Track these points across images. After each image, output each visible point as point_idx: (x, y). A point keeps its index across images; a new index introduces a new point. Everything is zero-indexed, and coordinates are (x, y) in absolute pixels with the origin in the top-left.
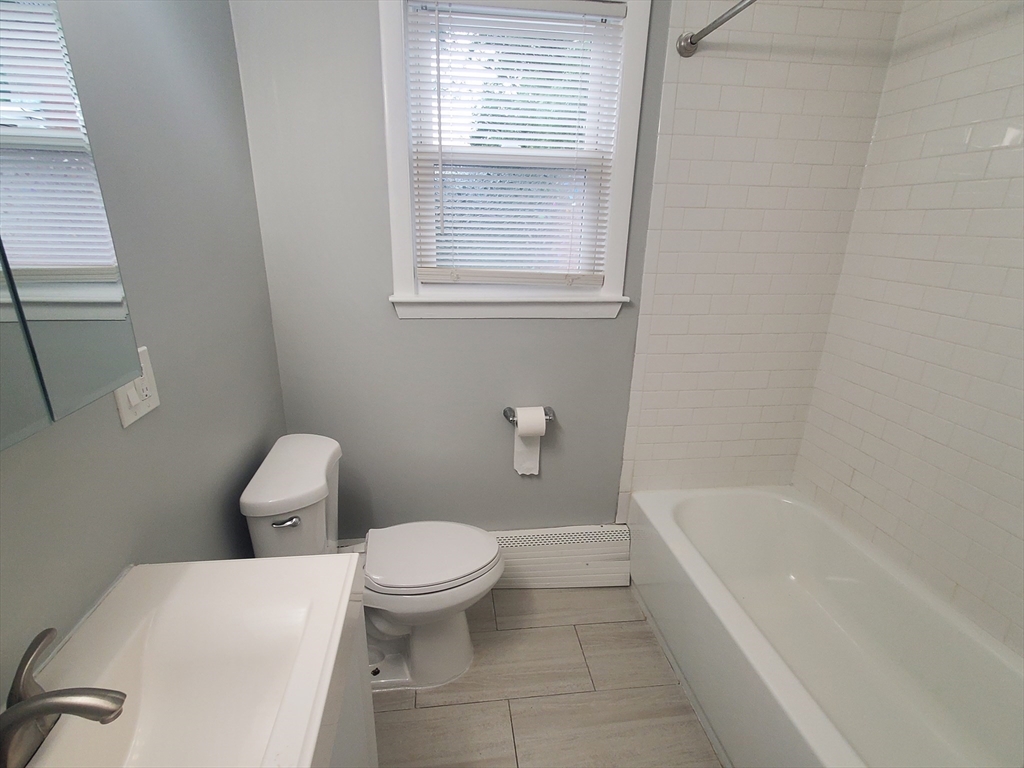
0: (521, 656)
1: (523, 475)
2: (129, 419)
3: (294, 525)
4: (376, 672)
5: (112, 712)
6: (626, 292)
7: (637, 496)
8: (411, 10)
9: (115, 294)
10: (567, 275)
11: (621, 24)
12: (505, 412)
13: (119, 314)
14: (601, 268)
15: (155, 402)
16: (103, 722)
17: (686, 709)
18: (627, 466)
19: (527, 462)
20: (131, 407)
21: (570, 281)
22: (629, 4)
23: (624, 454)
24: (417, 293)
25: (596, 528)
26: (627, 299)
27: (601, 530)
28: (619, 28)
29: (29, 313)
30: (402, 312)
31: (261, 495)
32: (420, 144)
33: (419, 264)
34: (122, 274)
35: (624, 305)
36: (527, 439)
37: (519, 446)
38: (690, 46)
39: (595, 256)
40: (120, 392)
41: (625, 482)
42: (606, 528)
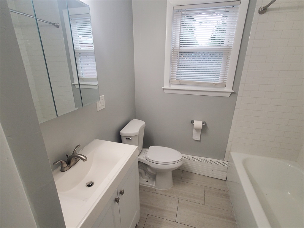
0: (186, 189)
1: (195, 140)
2: (99, 110)
3: (130, 140)
4: (147, 182)
5: (85, 160)
6: (233, 89)
7: (231, 153)
8: (175, 12)
9: (96, 83)
10: (214, 83)
11: (239, 7)
12: (191, 121)
13: (97, 88)
14: (226, 81)
15: (104, 107)
16: (84, 161)
17: (233, 220)
18: (229, 143)
19: (196, 136)
20: (99, 107)
21: (215, 85)
22: (242, 1)
23: (229, 139)
24: (170, 86)
25: (218, 160)
26: (233, 91)
27: (219, 161)
28: (238, 8)
29: (81, 87)
30: (165, 91)
31: (125, 132)
32: (175, 47)
33: (171, 79)
34: (98, 79)
35: (232, 93)
36: (197, 130)
37: (194, 131)
38: (263, 11)
39: (224, 78)
40: (97, 102)
41: (228, 148)
42: (220, 161)
